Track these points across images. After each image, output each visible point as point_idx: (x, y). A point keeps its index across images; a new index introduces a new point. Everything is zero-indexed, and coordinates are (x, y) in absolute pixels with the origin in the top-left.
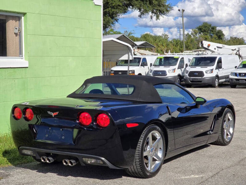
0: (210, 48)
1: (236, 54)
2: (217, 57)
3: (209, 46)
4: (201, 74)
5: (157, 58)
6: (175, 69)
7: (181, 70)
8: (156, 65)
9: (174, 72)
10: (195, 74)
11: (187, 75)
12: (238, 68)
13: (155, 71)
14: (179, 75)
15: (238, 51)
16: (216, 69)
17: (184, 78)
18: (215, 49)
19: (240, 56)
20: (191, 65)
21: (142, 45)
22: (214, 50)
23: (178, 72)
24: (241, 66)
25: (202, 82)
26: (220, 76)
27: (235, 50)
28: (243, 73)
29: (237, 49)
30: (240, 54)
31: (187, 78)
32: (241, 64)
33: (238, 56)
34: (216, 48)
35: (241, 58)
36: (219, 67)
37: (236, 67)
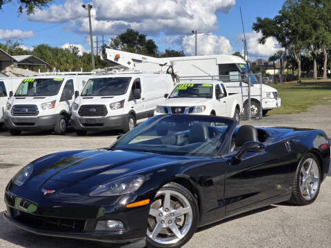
0: (119, 62)
1: (168, 72)
2: (131, 78)
3: (117, 58)
4: (101, 110)
5: (23, 82)
6: (54, 102)
7: (68, 103)
8: (19, 95)
9: (53, 106)
10: (91, 110)
11: (76, 112)
12: (170, 98)
13: (16, 106)
14: (63, 113)
15: (171, 67)
16: (130, 100)
17: (72, 117)
18: (129, 63)
19: (174, 76)
20: (84, 93)
21: (26, 60)
22: (127, 65)
23: (61, 107)
24: (176, 94)
25: (105, 126)
26: (137, 112)
27: (164, 65)
28: (180, 107)
29: (169, 64)
30: (175, 71)
31: (76, 118)
32: (175, 90)
33: (170, 75)
34: (132, 62)
35: (175, 79)
36: (135, 96)
37: (166, 96)
